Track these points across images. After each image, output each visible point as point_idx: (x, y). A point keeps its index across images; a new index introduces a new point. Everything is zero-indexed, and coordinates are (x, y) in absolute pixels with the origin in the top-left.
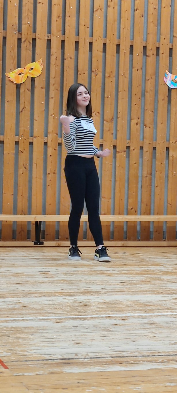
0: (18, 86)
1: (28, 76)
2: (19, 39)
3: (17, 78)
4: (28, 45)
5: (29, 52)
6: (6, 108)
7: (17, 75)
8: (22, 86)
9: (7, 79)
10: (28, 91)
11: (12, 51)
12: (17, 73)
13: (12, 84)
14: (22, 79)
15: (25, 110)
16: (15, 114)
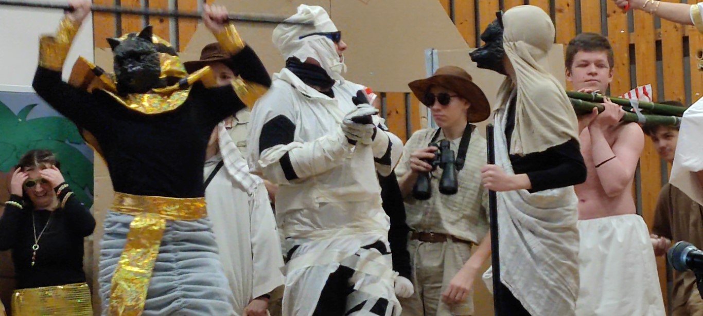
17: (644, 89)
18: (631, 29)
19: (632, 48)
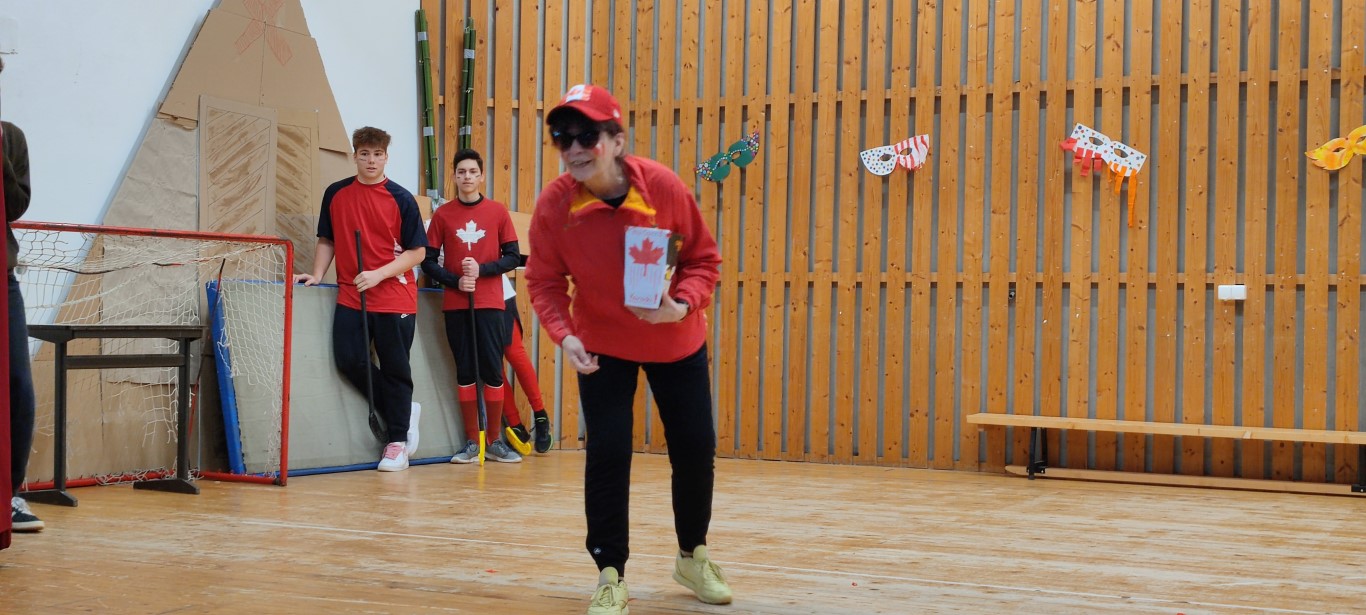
0: (1334, 176)
1: (1354, 155)
2: (1336, 83)
3: (1331, 159)
4: (1354, 92)
5: (1358, 104)
6: (1307, 220)
7: (1331, 153)
8: (1340, 175)
9: (1309, 162)
10: (1354, 183)
11: (1319, 108)
12: (1329, 150)
13: (1320, 171)
14: (1341, 161)
15: (1348, 222)
16: (1326, 232)
17: (922, 138)
18: (913, 84)
19: (912, 101)
